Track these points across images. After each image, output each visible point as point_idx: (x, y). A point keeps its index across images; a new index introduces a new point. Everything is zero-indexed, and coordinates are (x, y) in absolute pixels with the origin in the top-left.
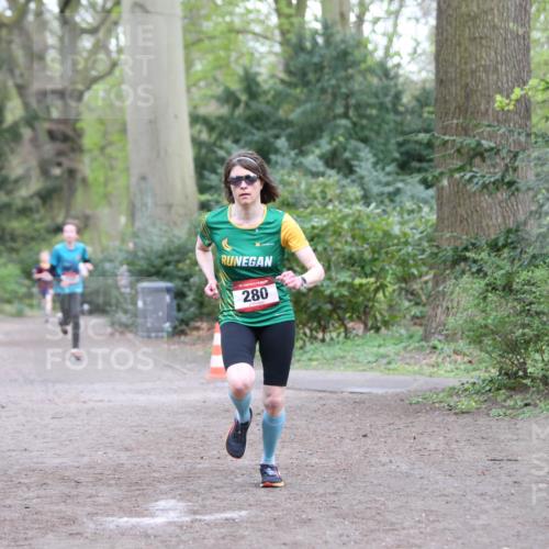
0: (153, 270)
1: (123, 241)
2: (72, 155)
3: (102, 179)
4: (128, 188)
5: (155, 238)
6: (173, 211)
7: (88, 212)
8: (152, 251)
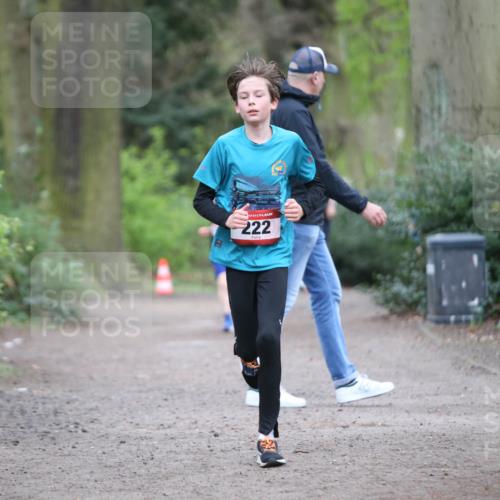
0: (450, 214)
1: (401, 168)
2: (316, 31)
3: (365, 68)
4: (408, 82)
5: (454, 163)
6: (482, 119)
7: (344, 122)
8: (448, 182)
